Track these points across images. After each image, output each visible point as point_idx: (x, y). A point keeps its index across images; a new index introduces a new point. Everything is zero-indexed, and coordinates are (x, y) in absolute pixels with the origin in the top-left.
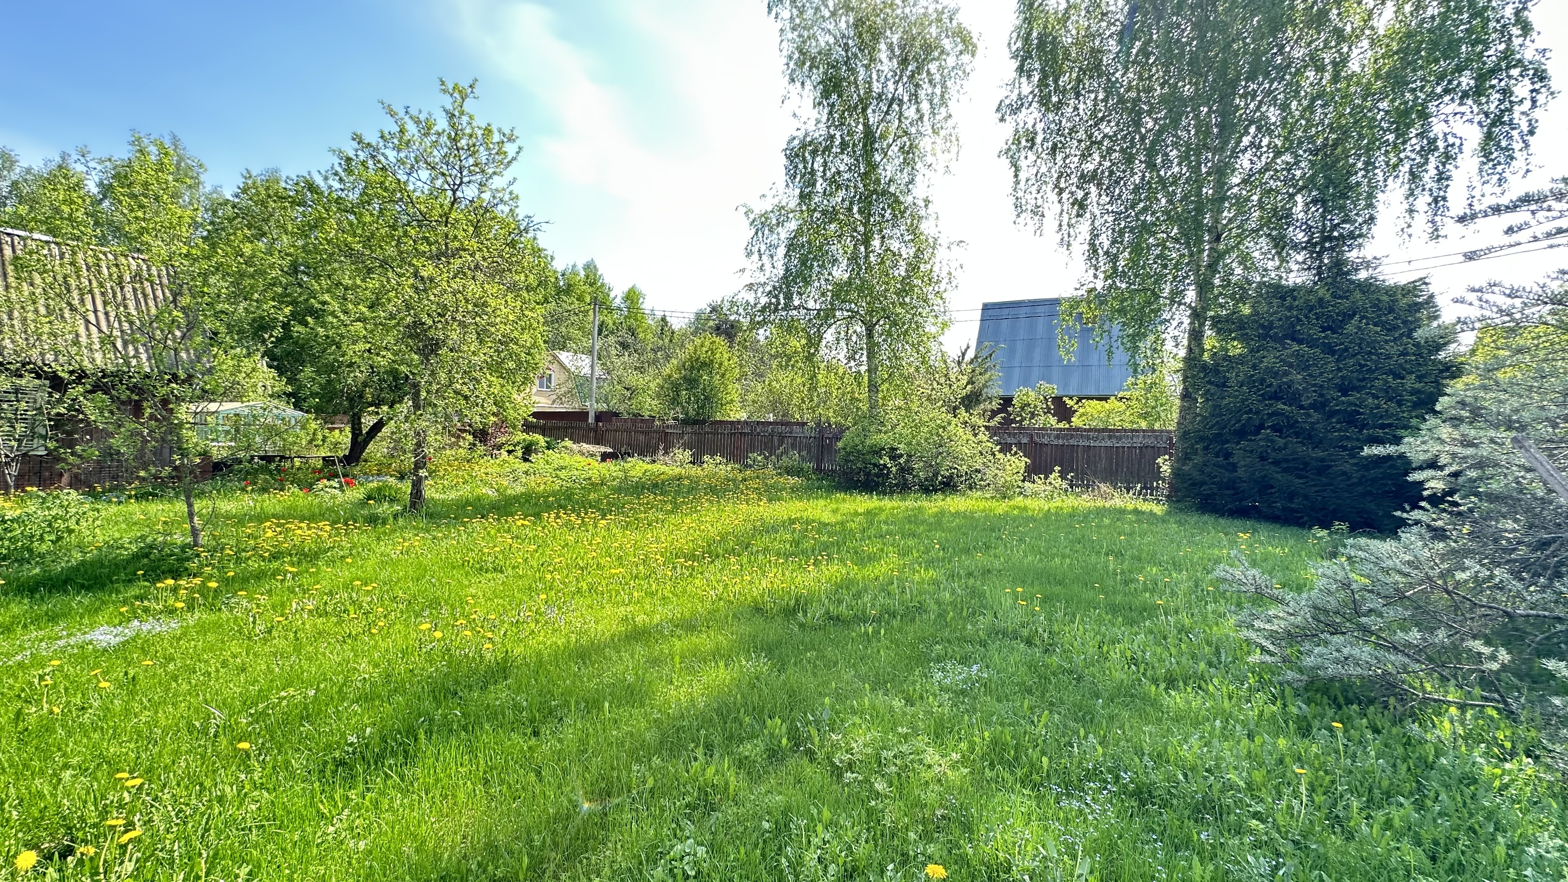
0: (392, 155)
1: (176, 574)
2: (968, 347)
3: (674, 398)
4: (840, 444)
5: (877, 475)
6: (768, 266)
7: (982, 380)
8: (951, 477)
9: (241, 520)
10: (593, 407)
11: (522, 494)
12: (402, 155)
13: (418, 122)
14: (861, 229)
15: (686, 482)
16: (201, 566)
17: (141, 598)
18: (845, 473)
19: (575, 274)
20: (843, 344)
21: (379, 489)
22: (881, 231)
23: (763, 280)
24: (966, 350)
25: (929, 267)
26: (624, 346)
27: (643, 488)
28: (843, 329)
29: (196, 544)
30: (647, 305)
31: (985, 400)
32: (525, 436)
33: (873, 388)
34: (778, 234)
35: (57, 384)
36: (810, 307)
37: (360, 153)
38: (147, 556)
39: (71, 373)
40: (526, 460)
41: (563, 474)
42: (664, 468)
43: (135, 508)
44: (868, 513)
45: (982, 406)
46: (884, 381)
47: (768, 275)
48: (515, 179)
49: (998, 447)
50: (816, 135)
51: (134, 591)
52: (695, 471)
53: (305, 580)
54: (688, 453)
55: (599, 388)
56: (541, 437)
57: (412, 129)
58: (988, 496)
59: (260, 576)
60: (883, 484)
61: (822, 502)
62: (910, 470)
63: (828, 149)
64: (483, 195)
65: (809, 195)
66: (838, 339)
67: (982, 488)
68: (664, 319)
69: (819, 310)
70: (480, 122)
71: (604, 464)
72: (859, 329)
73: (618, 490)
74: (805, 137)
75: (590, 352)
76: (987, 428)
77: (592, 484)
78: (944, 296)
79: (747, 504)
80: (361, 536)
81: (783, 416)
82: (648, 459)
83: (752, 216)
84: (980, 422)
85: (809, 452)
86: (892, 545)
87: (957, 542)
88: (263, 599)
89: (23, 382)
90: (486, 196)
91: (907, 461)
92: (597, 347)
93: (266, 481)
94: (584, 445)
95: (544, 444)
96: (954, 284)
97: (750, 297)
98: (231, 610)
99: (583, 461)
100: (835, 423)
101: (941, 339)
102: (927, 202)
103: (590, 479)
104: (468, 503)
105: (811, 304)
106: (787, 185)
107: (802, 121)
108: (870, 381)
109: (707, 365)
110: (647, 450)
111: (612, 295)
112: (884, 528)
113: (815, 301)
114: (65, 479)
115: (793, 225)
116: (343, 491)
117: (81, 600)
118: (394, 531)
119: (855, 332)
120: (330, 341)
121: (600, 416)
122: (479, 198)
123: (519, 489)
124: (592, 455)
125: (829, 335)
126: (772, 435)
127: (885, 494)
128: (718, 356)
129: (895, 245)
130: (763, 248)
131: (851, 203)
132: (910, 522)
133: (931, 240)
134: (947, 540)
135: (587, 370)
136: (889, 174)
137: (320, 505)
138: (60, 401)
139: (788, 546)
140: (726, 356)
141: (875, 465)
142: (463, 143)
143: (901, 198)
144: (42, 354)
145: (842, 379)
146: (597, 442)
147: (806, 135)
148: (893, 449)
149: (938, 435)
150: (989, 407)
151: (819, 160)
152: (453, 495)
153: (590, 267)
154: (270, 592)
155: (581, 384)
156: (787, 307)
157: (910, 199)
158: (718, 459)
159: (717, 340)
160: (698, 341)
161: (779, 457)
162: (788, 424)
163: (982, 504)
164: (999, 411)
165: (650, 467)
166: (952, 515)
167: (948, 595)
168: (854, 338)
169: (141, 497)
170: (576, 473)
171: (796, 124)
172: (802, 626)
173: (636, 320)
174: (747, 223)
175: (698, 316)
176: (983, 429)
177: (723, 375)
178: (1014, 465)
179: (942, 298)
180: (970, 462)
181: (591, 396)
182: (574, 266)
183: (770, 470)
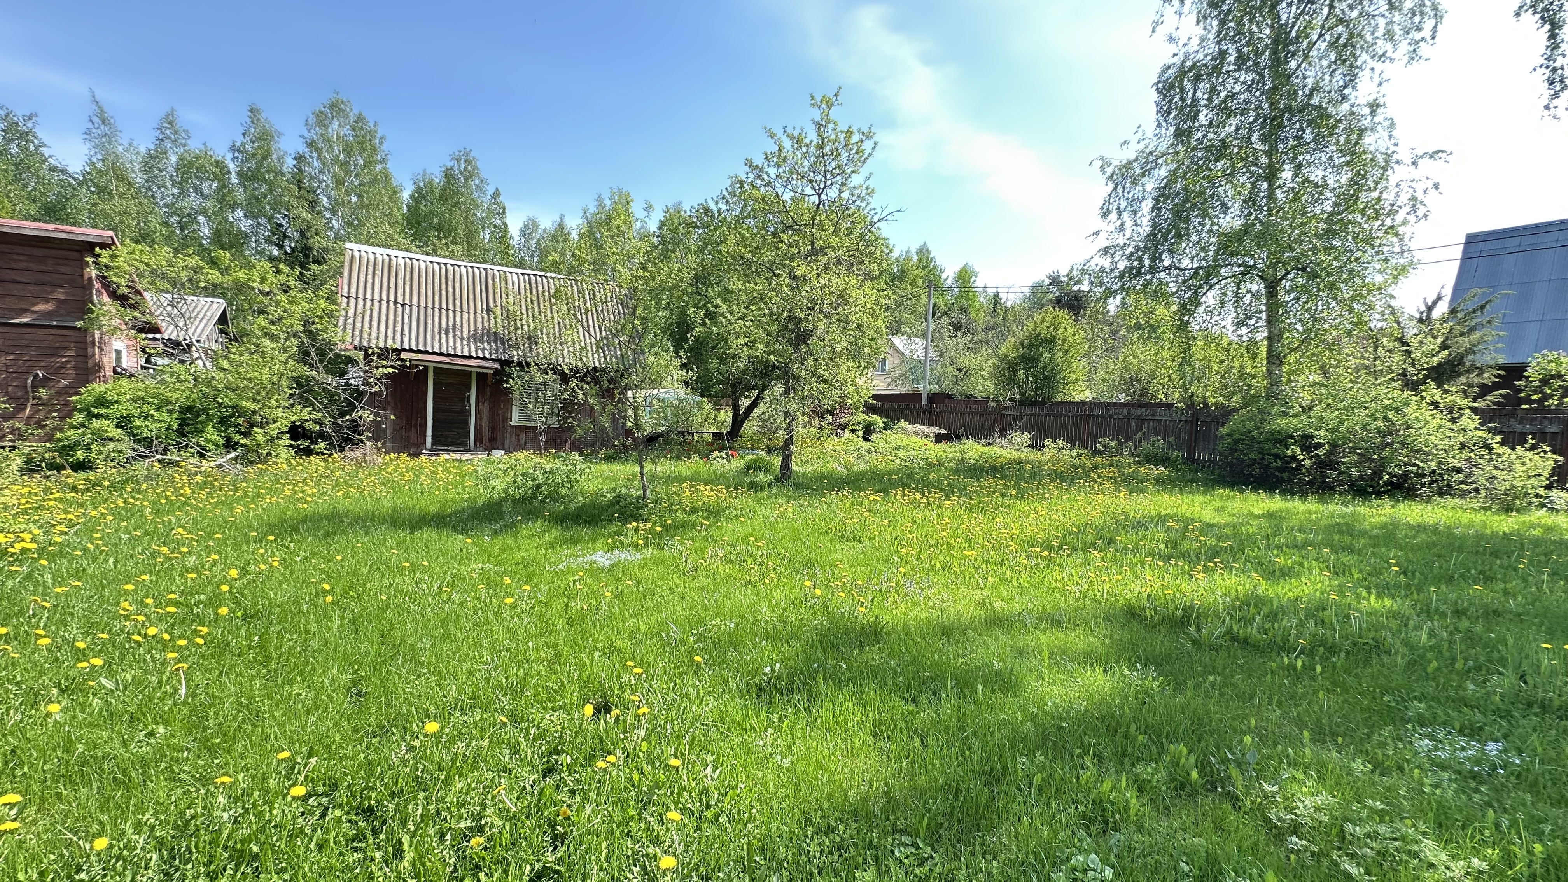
0: (772, 171)
1: (636, 518)
2: (1439, 298)
3: (1010, 379)
4: (1224, 430)
5: (1282, 470)
6: (1129, 224)
7: (1465, 342)
8: (1406, 476)
9: (668, 480)
10: (925, 388)
11: (868, 471)
12: (781, 170)
13: (792, 138)
14: (1264, 160)
15: (1028, 467)
16: (650, 514)
17: (618, 533)
18: (1231, 465)
19: (909, 259)
20: (1230, 307)
21: (756, 461)
22: (1295, 158)
23: (1121, 241)
24: (1435, 303)
25: (1375, 194)
26: (957, 327)
27: (982, 471)
28: (1232, 287)
29: (645, 497)
30: (979, 283)
31: (1469, 371)
32: (864, 417)
33: (1274, 358)
34: (1143, 185)
35: (564, 378)
36: (1183, 266)
37: (750, 175)
38: (618, 503)
39: (571, 369)
40: (866, 439)
41: (901, 453)
42: (1000, 451)
43: (604, 466)
44: (1270, 515)
45: (1463, 380)
46: (1291, 350)
47: (1128, 233)
48: (871, 174)
49: (1498, 438)
50: (1201, 56)
51: (613, 529)
52: (1036, 456)
53: (714, 532)
54: (1027, 436)
55: (932, 369)
56: (879, 418)
57: (787, 144)
58: (1475, 506)
59: (684, 525)
60: (1290, 481)
61: (1199, 498)
62: (1334, 465)
63: (1216, 70)
64: (843, 195)
65: (1189, 133)
66: (1222, 302)
67: (1464, 494)
68: (997, 295)
69: (1197, 269)
70: (843, 127)
71: (939, 446)
72: (1255, 287)
73: (957, 471)
74: (1184, 62)
75: (924, 335)
76: (1475, 410)
77: (929, 465)
78: (1401, 230)
79: (1103, 494)
80: (747, 500)
81: (1141, 396)
82: (983, 441)
83: (1109, 170)
84: (1460, 401)
85: (1178, 437)
86: (1317, 559)
87: (1430, 565)
88: (689, 544)
89: (548, 377)
90: (846, 195)
91: (1329, 453)
92: (931, 329)
93: (678, 450)
94: (919, 426)
95: (881, 424)
96: (1420, 213)
97: (1106, 263)
98: (670, 550)
99: (921, 442)
100: (1216, 404)
101: (1390, 290)
102: (1374, 107)
103: (927, 459)
104: (823, 477)
105: (1186, 263)
106: (1159, 125)
107: (1181, 43)
108: (1269, 351)
109: (1050, 341)
110: (982, 432)
111: (944, 276)
112: (1300, 536)
113: (1192, 259)
114: (568, 445)
115: (1163, 172)
116: (729, 461)
117: (586, 532)
118: (769, 497)
119: (1249, 291)
120: (722, 338)
121: (933, 398)
122: (840, 197)
123: (862, 466)
124: (926, 436)
125: (1210, 298)
126: (1128, 417)
127: (1293, 494)
128: (1061, 331)
129: (1316, 174)
130: (1123, 204)
131: (1251, 131)
132: (1340, 532)
133: (1380, 159)
134: (1410, 561)
135: (920, 353)
136: (1310, 81)
137: (715, 472)
138: (566, 390)
139: (1162, 546)
140: (1070, 330)
141: (1277, 456)
142: (827, 149)
143: (1331, 110)
144: (557, 358)
145: (1228, 350)
146: (930, 423)
147: (1186, 58)
148: (1307, 437)
149: (1385, 419)
150: (1477, 380)
151: (1203, 86)
152: (809, 469)
153: (923, 251)
154: (692, 539)
155: (915, 367)
156: (1153, 270)
157: (1345, 107)
158: (1061, 443)
159: (1061, 313)
160: (1038, 317)
161: (1137, 444)
162: (1148, 405)
163: (1466, 517)
164: (1496, 386)
165: (986, 449)
166: (1412, 527)
167: (1424, 637)
168: (1248, 299)
169: (609, 459)
170: (913, 452)
171: (1173, 48)
172: (1194, 642)
173: (967, 299)
174: (1102, 179)
175: (1036, 289)
176: (1468, 411)
177: (1066, 352)
178: (1529, 464)
179: (1397, 235)
180: (1443, 457)
181: (924, 378)
182: (908, 252)
183: (1126, 458)
